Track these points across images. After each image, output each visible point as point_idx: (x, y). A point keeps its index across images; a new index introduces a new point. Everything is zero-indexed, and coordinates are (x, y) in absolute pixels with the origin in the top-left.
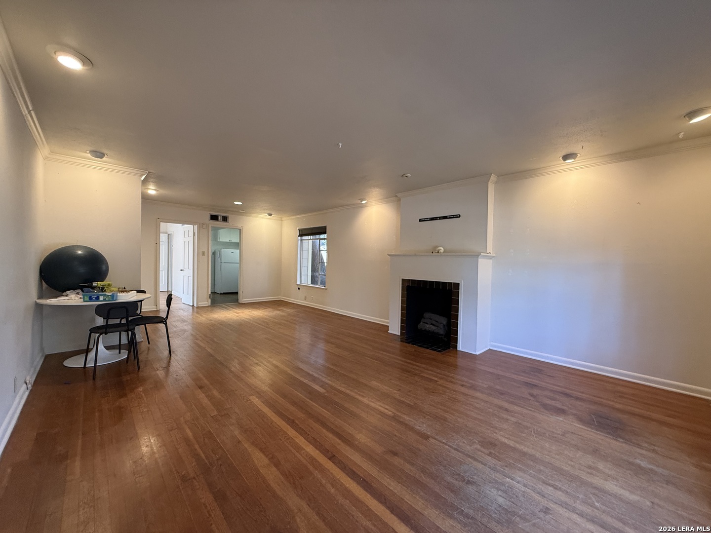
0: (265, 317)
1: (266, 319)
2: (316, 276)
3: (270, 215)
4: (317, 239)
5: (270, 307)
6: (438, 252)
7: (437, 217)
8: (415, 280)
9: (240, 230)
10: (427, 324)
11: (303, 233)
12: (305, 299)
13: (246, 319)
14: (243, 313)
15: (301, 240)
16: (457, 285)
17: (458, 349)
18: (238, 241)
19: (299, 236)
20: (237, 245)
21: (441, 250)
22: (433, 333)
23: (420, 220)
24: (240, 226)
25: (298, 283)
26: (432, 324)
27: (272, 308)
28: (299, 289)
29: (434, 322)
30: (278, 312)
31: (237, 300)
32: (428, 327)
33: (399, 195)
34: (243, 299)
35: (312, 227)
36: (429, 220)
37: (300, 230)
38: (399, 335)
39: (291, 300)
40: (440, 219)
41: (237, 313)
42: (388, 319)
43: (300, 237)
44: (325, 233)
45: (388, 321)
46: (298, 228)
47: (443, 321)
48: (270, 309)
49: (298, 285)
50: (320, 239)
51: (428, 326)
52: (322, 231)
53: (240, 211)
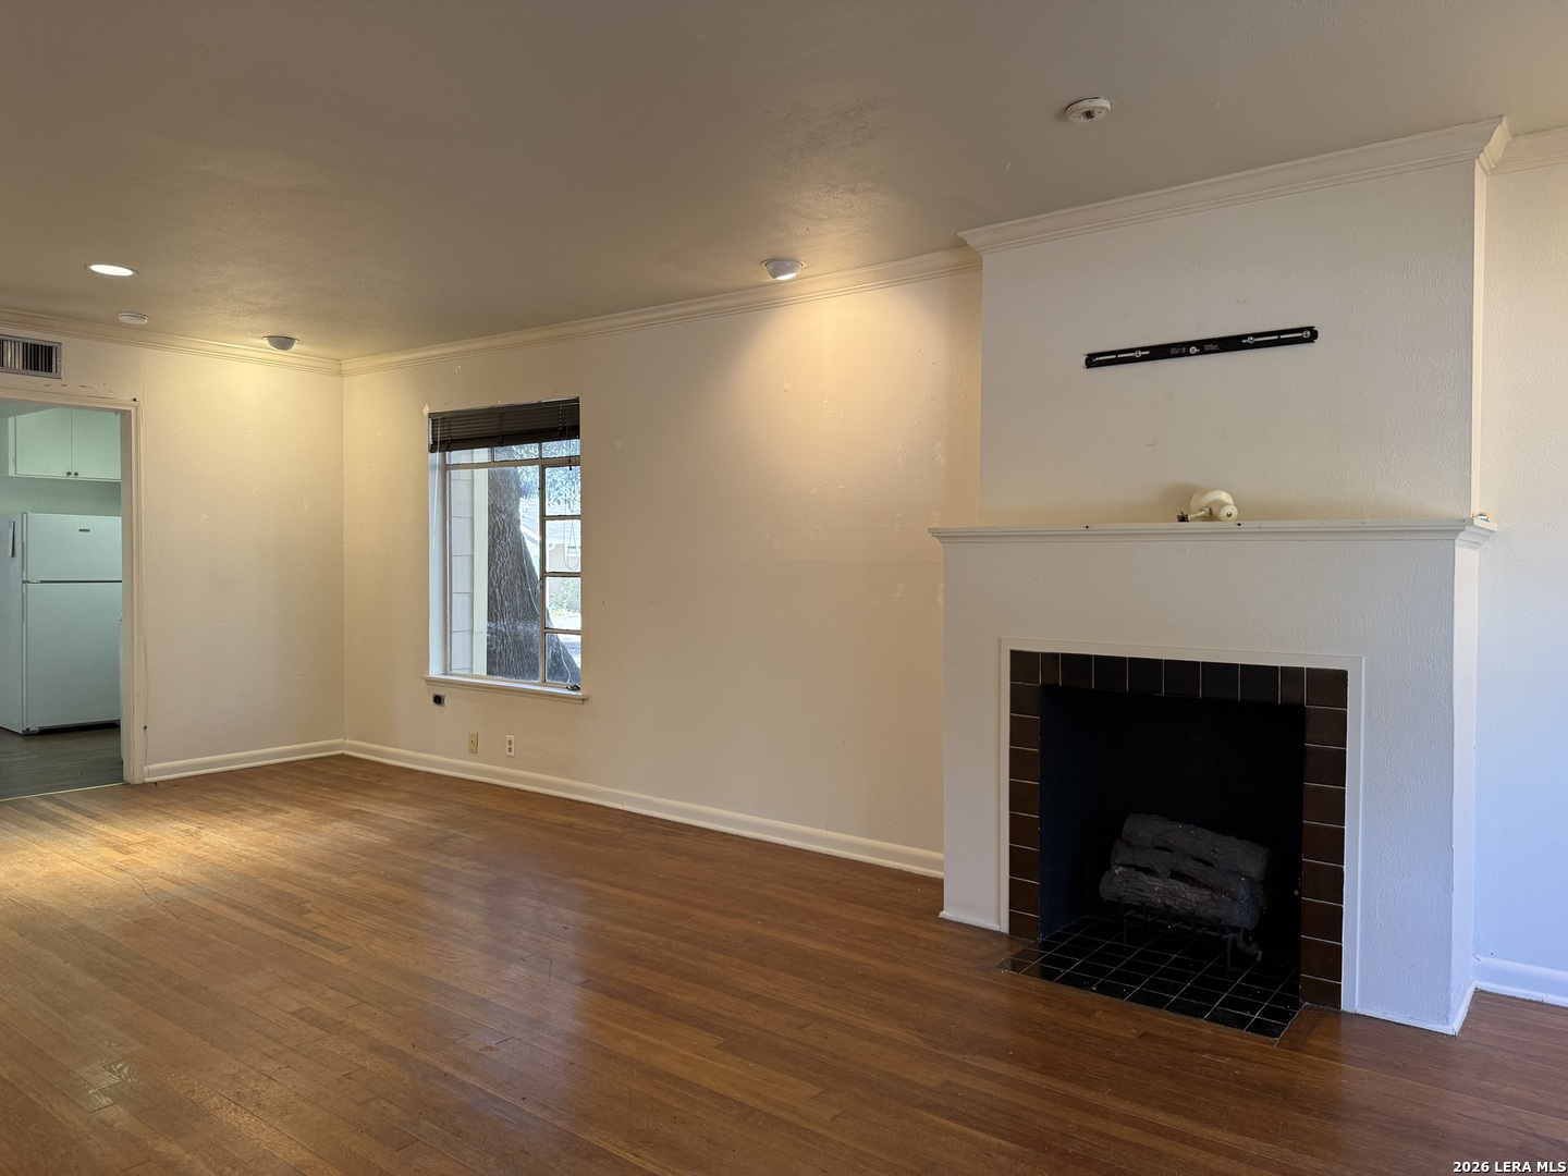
0: (279, 862)
1: (283, 875)
2: (529, 637)
3: (283, 342)
4: (530, 462)
5: (291, 800)
6: (1211, 516)
7: (1188, 344)
8: (1086, 659)
9: (125, 415)
10: (1148, 871)
11: (455, 435)
12: (474, 750)
13: (174, 881)
14: (150, 843)
15: (446, 468)
16: (1333, 684)
17: (1344, 1006)
18: (113, 473)
19: (433, 449)
20: (111, 495)
21: (1223, 505)
22: (1190, 918)
23: (1092, 361)
24: (123, 398)
25: (435, 671)
26: (1176, 875)
27: (307, 805)
28: (438, 700)
29: (1190, 867)
30: (344, 828)
31: (113, 769)
32: (1157, 889)
33: (974, 237)
34: (146, 761)
35: (500, 403)
36: (1143, 359)
37: (437, 420)
38: (1004, 928)
39: (400, 755)
40: (1203, 352)
41: (117, 848)
42: (939, 847)
43: (438, 455)
44: (571, 431)
45: (940, 856)
46: (426, 411)
47: (1246, 860)
48: (297, 814)
49: (431, 682)
50: (544, 464)
51: (1157, 884)
52: (556, 421)
53: (123, 319)
